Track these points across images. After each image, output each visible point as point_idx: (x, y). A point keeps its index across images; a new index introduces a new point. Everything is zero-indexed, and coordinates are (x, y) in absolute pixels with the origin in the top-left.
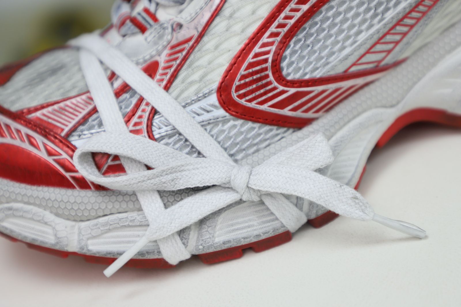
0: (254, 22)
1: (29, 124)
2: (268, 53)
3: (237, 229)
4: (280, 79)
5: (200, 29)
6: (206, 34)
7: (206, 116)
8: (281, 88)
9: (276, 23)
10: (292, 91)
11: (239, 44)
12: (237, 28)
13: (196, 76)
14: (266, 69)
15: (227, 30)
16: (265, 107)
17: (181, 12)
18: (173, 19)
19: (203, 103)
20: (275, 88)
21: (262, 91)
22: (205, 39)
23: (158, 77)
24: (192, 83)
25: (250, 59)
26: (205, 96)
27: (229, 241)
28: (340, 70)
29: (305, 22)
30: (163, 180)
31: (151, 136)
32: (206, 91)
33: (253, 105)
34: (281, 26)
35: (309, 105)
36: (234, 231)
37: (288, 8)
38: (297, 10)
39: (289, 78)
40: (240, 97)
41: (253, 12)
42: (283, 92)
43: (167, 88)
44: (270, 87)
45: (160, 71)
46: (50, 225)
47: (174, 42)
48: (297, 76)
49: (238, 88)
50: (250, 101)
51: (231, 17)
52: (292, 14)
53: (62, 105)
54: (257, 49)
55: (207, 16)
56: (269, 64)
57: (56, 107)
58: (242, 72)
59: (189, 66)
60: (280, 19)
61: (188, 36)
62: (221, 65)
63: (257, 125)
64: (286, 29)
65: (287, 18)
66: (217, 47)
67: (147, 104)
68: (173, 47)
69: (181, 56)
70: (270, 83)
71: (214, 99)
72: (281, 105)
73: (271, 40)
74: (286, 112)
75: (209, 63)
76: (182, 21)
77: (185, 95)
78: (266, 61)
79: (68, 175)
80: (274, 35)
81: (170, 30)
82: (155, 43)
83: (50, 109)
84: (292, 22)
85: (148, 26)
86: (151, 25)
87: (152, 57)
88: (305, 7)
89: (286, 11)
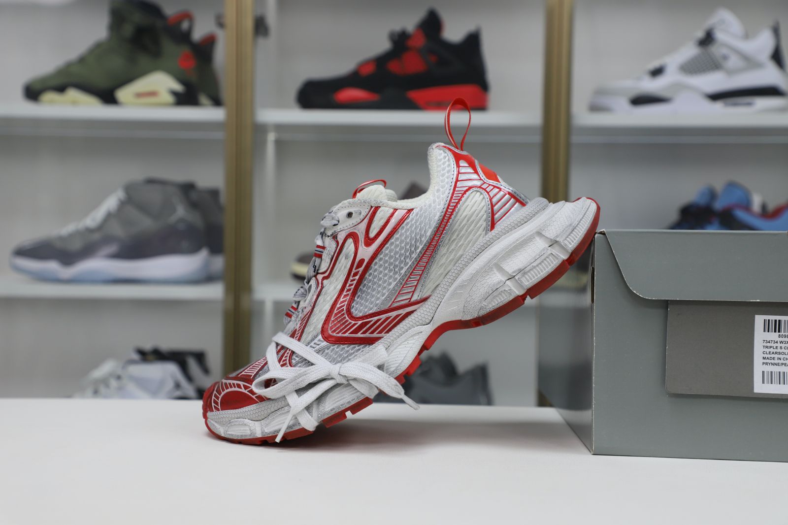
2: (344, 305)
4: (352, 317)
5: (312, 306)
6: (315, 307)
7: (318, 347)
8: (353, 322)
9: (346, 290)
10: (360, 322)
11: (329, 306)
13: (312, 329)
14: (344, 314)
15: (324, 301)
16: (347, 335)
19: (316, 341)
20: (350, 323)
21: (343, 326)
22: (315, 309)
23: (295, 336)
25: (336, 311)
26: (316, 337)
27: (334, 409)
28: (387, 307)
29: (360, 285)
30: (297, 382)
31: (291, 366)
32: (316, 334)
33: (340, 335)
34: (348, 290)
35: (372, 329)
37: (350, 280)
38: (354, 280)
39: (358, 316)
40: (333, 332)
41: (335, 288)
42: (355, 324)
43: (299, 340)
44: (348, 323)
45: (296, 333)
47: (302, 317)
48: (361, 315)
49: (331, 328)
50: (338, 333)
52: (352, 282)
54: (338, 305)
55: (315, 297)
56: (345, 311)
60: (347, 287)
62: (322, 319)
63: (345, 346)
65: (351, 285)
66: (320, 312)
67: (290, 350)
68: (301, 319)
69: (305, 322)
70: (347, 321)
71: (320, 337)
72: (356, 331)
73: (344, 299)
74: (359, 335)
77: (308, 339)
78: (343, 310)
79: (254, 397)
84: (353, 287)
86: (294, 313)
87: (294, 328)
88: (357, 277)
89: (349, 282)
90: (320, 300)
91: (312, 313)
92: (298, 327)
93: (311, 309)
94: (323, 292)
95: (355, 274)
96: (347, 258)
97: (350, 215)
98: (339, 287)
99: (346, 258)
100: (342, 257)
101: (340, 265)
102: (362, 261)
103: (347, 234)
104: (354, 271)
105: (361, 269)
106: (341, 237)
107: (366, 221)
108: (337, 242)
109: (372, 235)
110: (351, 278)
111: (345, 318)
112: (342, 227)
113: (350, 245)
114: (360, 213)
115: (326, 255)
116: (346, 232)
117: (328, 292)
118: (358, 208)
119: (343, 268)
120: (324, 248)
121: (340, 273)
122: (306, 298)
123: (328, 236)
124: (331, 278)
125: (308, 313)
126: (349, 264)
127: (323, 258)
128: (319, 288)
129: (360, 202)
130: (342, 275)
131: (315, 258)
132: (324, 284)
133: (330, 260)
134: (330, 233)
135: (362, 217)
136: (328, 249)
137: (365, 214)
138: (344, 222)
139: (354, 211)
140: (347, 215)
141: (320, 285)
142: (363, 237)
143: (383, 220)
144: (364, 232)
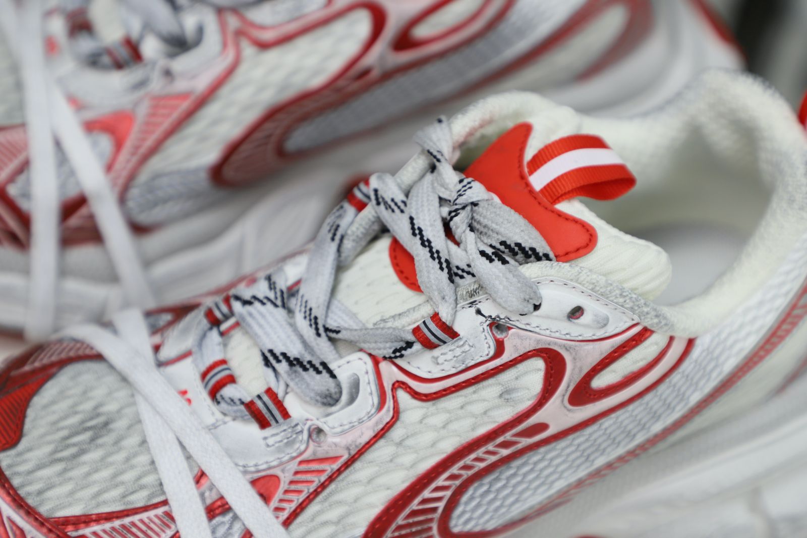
0: (432, 455)
2: (439, 499)
5: (353, 452)
6: (359, 459)
9: (461, 464)
11: (403, 482)
12: (407, 459)
13: (334, 516)
14: (431, 520)
15: (391, 461)
17: (327, 415)
18: (312, 420)
22: (357, 465)
23: (274, 503)
24: (325, 523)
25: (415, 505)
34: (466, 467)
38: (494, 453)
41: (433, 445)
43: (287, 523)
45: (279, 494)
47: (307, 455)
51: (400, 444)
52: (486, 456)
54: (426, 494)
56: (437, 515)
58: (400, 521)
59: (326, 499)
60: (468, 460)
61: (332, 454)
62: (371, 506)
64: (471, 472)
65: (478, 459)
66: (371, 480)
69: (318, 480)
75: (356, 500)
78: (434, 510)
80: (453, 477)
81: (305, 435)
82: (279, 450)
84: (482, 465)
85: (273, 422)
86: (277, 422)
87: (270, 468)
88: (505, 452)
89: (480, 452)
90: (383, 450)
91: (347, 472)
92: (285, 477)
93: (346, 457)
94: (397, 432)
95: (506, 445)
96: (506, 394)
97: (576, 312)
98: (448, 446)
99: (501, 396)
100: (490, 390)
101: (475, 397)
102: (543, 427)
103: (540, 346)
104: (508, 436)
105: (526, 441)
106: (516, 343)
107: (607, 346)
108: (500, 348)
109: (600, 382)
110: (490, 447)
111: (430, 529)
112: (534, 324)
113: (532, 376)
114: (604, 323)
115: (450, 356)
116: (538, 341)
117: (408, 442)
118: (603, 311)
119: (477, 408)
120: (454, 335)
121: (460, 412)
122: (334, 409)
123: (479, 312)
124: (429, 404)
125: (335, 459)
126: (505, 414)
127: (436, 352)
128: (386, 415)
129: (621, 300)
130: (467, 423)
131: (411, 338)
132: (402, 406)
133: (454, 371)
134: (489, 309)
135: (600, 334)
136: (466, 348)
137: (610, 330)
138: (548, 317)
139: (592, 308)
140: (569, 309)
141: (390, 403)
142: (577, 378)
143: (642, 364)
144: (586, 370)
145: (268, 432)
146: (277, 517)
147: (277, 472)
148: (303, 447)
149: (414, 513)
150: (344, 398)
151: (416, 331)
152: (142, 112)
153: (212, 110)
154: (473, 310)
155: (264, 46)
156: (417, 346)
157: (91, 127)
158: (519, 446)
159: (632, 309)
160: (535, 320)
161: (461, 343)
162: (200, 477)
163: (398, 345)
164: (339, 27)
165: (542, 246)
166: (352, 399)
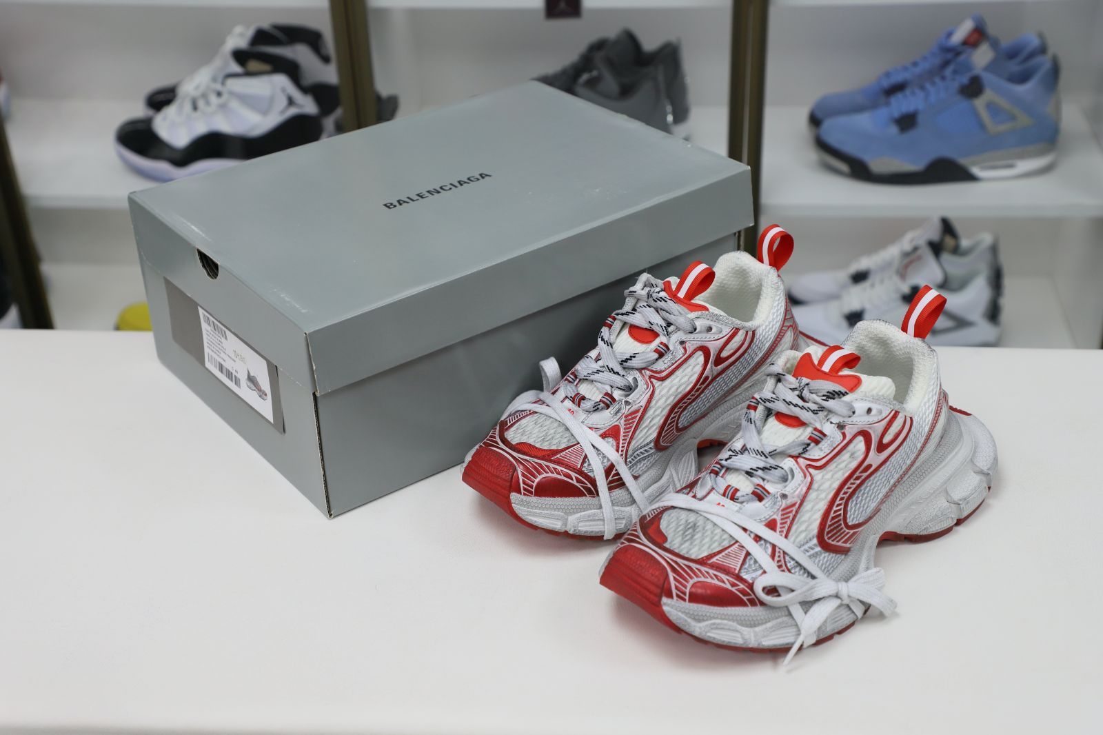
0: (830, 492)
1: (713, 566)
2: (840, 510)
3: (838, 621)
5: (801, 498)
6: (805, 501)
7: (812, 552)
11: (824, 506)
12: (823, 496)
13: (803, 527)
14: (840, 520)
15: (817, 498)
17: (785, 487)
18: (779, 491)
19: (810, 544)
22: (805, 504)
23: (778, 529)
24: (801, 532)
25: (832, 515)
26: (810, 540)
30: (801, 597)
32: (811, 536)
34: (845, 493)
35: (855, 539)
36: (836, 622)
37: (849, 483)
40: (829, 538)
41: (830, 487)
43: (786, 537)
44: (842, 531)
45: (779, 525)
46: (740, 632)
47: (783, 506)
49: (828, 533)
51: (818, 489)
52: (851, 486)
53: (726, 552)
54: (835, 508)
55: (804, 489)
57: (723, 554)
58: (829, 523)
59: (797, 522)
60: (845, 489)
61: (793, 502)
62: (816, 520)
63: (835, 555)
64: (847, 495)
66: (812, 509)
67: (780, 549)
68: (783, 510)
69: (791, 515)
71: (815, 541)
73: (840, 502)
75: (809, 519)
76: (787, 493)
77: (798, 540)
78: (840, 515)
79: (745, 598)
80: (842, 499)
81: (779, 498)
82: (772, 508)
83: (720, 555)
84: (851, 490)
86: (766, 496)
87: (770, 517)
88: (858, 482)
89: (848, 485)
90: (812, 495)
91: (802, 508)
92: (778, 518)
93: (799, 502)
94: (815, 486)
95: (857, 478)
96: (852, 455)
97: (869, 410)
98: (836, 485)
99: (850, 457)
100: (845, 456)
101: (840, 461)
102: (870, 466)
103: (859, 430)
104: (857, 474)
105: (865, 475)
106: (850, 431)
107: (884, 423)
108: (844, 435)
109: (886, 440)
110: (852, 481)
111: (841, 524)
112: (855, 421)
113: (860, 444)
114: (880, 412)
115: (826, 445)
116: (858, 428)
117: (821, 488)
118: (879, 407)
119: (842, 465)
120: (825, 435)
121: (837, 469)
122: (787, 483)
123: (831, 423)
124: (823, 470)
125: (794, 505)
126: (854, 465)
127: (820, 445)
128: (809, 479)
129: (885, 400)
130: (840, 473)
131: (809, 441)
132: (812, 474)
133: (829, 451)
134: (835, 420)
135: (880, 418)
136: (832, 439)
137: (884, 415)
138: (859, 416)
139: (875, 407)
140: (866, 410)
141: (808, 474)
142: (877, 440)
143: (899, 428)
144: (880, 435)
145: (764, 502)
146: (781, 535)
147: (775, 517)
148: (780, 503)
149: (833, 518)
150: (790, 477)
151: (810, 438)
152: (622, 422)
153: (650, 413)
154: (829, 423)
155: (662, 379)
156: (812, 444)
157: (603, 436)
158: (863, 478)
159: (889, 403)
160: (854, 419)
161: (829, 438)
162: (745, 530)
163: (804, 447)
164: (692, 361)
165: (843, 390)
166: (793, 477)
